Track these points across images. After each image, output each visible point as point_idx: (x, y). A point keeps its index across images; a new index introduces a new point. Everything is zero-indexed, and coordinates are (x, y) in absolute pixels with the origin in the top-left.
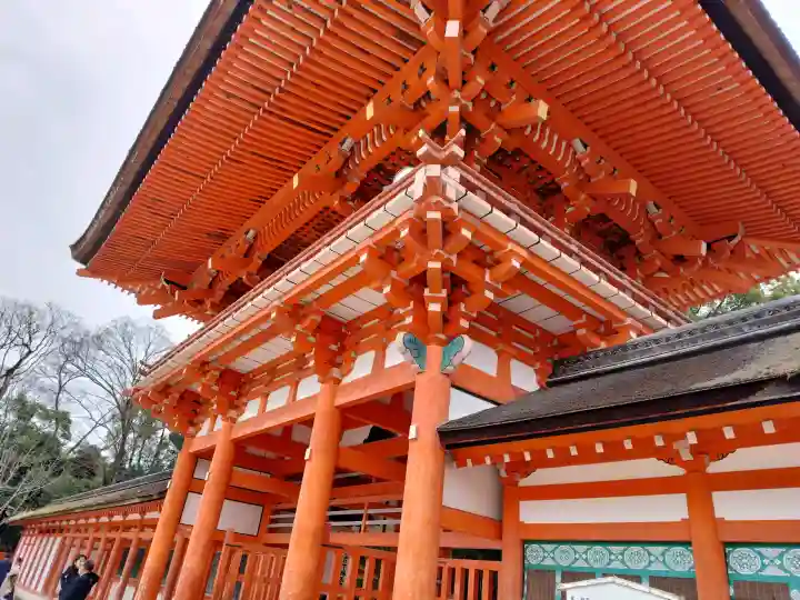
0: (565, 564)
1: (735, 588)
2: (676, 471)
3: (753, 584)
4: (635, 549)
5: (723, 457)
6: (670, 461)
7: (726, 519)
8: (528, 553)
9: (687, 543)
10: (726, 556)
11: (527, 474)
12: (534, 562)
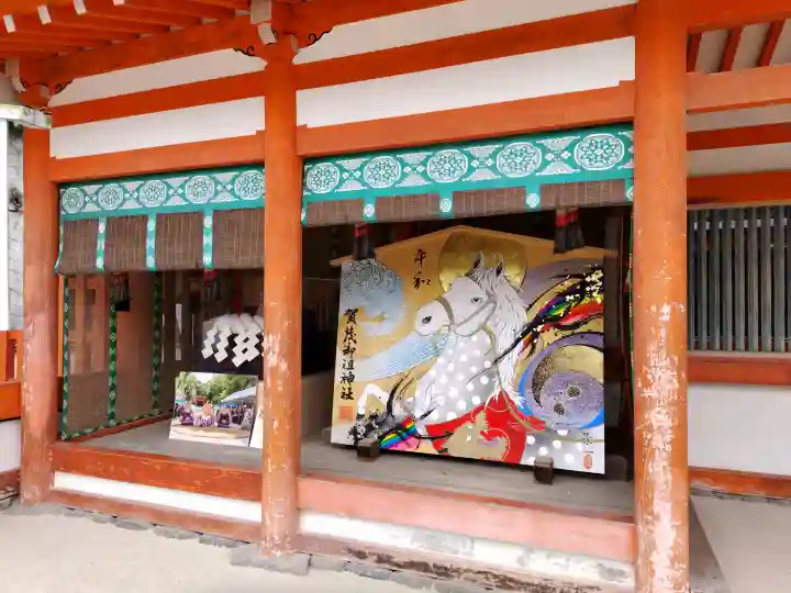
0: (111, 207)
1: (308, 211)
2: (255, 64)
3: (326, 204)
4: (200, 178)
5: (316, 40)
6: (249, 52)
7: (309, 126)
8: (64, 201)
9: (259, 165)
10: (304, 175)
11: (59, 88)
12: (72, 211)
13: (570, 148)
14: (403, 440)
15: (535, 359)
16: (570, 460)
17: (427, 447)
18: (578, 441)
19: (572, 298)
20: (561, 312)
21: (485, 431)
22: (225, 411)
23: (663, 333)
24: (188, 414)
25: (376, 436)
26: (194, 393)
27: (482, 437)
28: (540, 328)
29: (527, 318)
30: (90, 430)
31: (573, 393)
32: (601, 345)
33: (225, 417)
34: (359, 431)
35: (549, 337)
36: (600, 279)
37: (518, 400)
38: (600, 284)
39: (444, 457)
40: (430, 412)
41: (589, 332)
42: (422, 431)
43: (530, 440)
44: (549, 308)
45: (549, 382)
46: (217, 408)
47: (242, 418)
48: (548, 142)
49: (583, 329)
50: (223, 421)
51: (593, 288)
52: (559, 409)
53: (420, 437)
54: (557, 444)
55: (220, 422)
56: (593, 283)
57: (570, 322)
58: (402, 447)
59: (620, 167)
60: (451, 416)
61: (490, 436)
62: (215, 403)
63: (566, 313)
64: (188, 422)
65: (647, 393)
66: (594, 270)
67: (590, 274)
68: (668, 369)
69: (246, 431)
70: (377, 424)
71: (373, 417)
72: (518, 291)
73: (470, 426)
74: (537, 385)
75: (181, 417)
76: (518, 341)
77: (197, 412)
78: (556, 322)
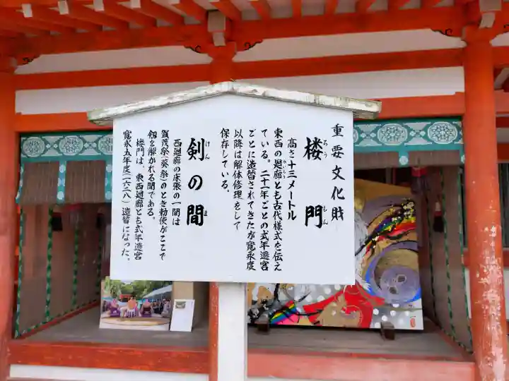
0: (71, 154)
2: (203, 59)
5: (250, 47)
6: (198, 49)
8: (25, 147)
11: (27, 60)
12: (32, 155)
13: (425, 129)
14: (288, 317)
15: (375, 259)
16: (402, 323)
17: (305, 321)
18: (406, 310)
19: (396, 219)
20: (390, 228)
21: (345, 308)
22: (147, 304)
23: (493, 244)
24: (116, 309)
25: (267, 316)
26: (119, 293)
27: (343, 312)
28: (376, 239)
29: (367, 232)
30: (34, 327)
31: (401, 279)
32: (416, 248)
33: (148, 309)
34: (254, 313)
35: (383, 244)
36: (413, 208)
37: (366, 286)
38: (412, 210)
39: (317, 327)
40: (305, 297)
41: (408, 241)
42: (300, 310)
43: (376, 312)
44: (381, 226)
45: (385, 273)
46: (140, 302)
47: (162, 308)
48: (411, 125)
49: (404, 239)
50: (146, 313)
51: (409, 213)
52: (393, 291)
53: (300, 315)
54: (393, 313)
55: (143, 314)
56: (408, 210)
57: (395, 234)
58: (287, 322)
59: (455, 143)
60: (321, 299)
61: (348, 311)
62: (139, 299)
63: (393, 229)
64: (115, 314)
65: (484, 280)
66: (408, 201)
67: (406, 205)
68: (496, 265)
69: (166, 319)
70: (267, 307)
71: (264, 302)
72: (360, 215)
73: (334, 304)
74: (377, 276)
75: (109, 311)
76: (363, 247)
77: (123, 307)
78: (386, 235)
